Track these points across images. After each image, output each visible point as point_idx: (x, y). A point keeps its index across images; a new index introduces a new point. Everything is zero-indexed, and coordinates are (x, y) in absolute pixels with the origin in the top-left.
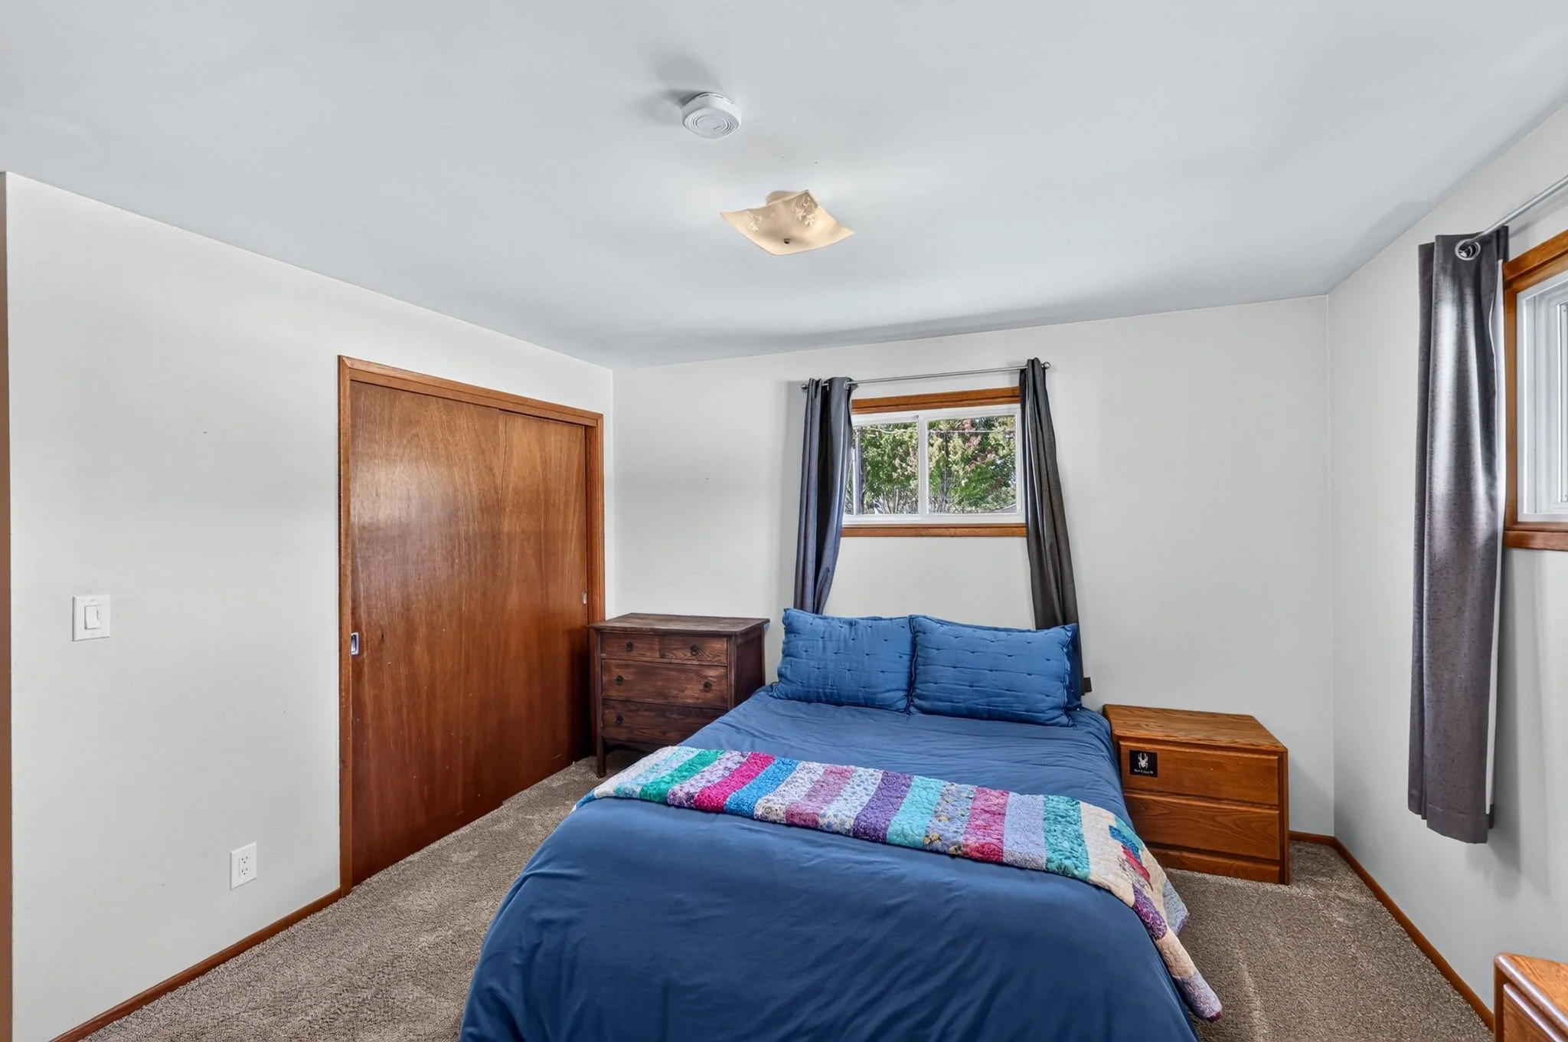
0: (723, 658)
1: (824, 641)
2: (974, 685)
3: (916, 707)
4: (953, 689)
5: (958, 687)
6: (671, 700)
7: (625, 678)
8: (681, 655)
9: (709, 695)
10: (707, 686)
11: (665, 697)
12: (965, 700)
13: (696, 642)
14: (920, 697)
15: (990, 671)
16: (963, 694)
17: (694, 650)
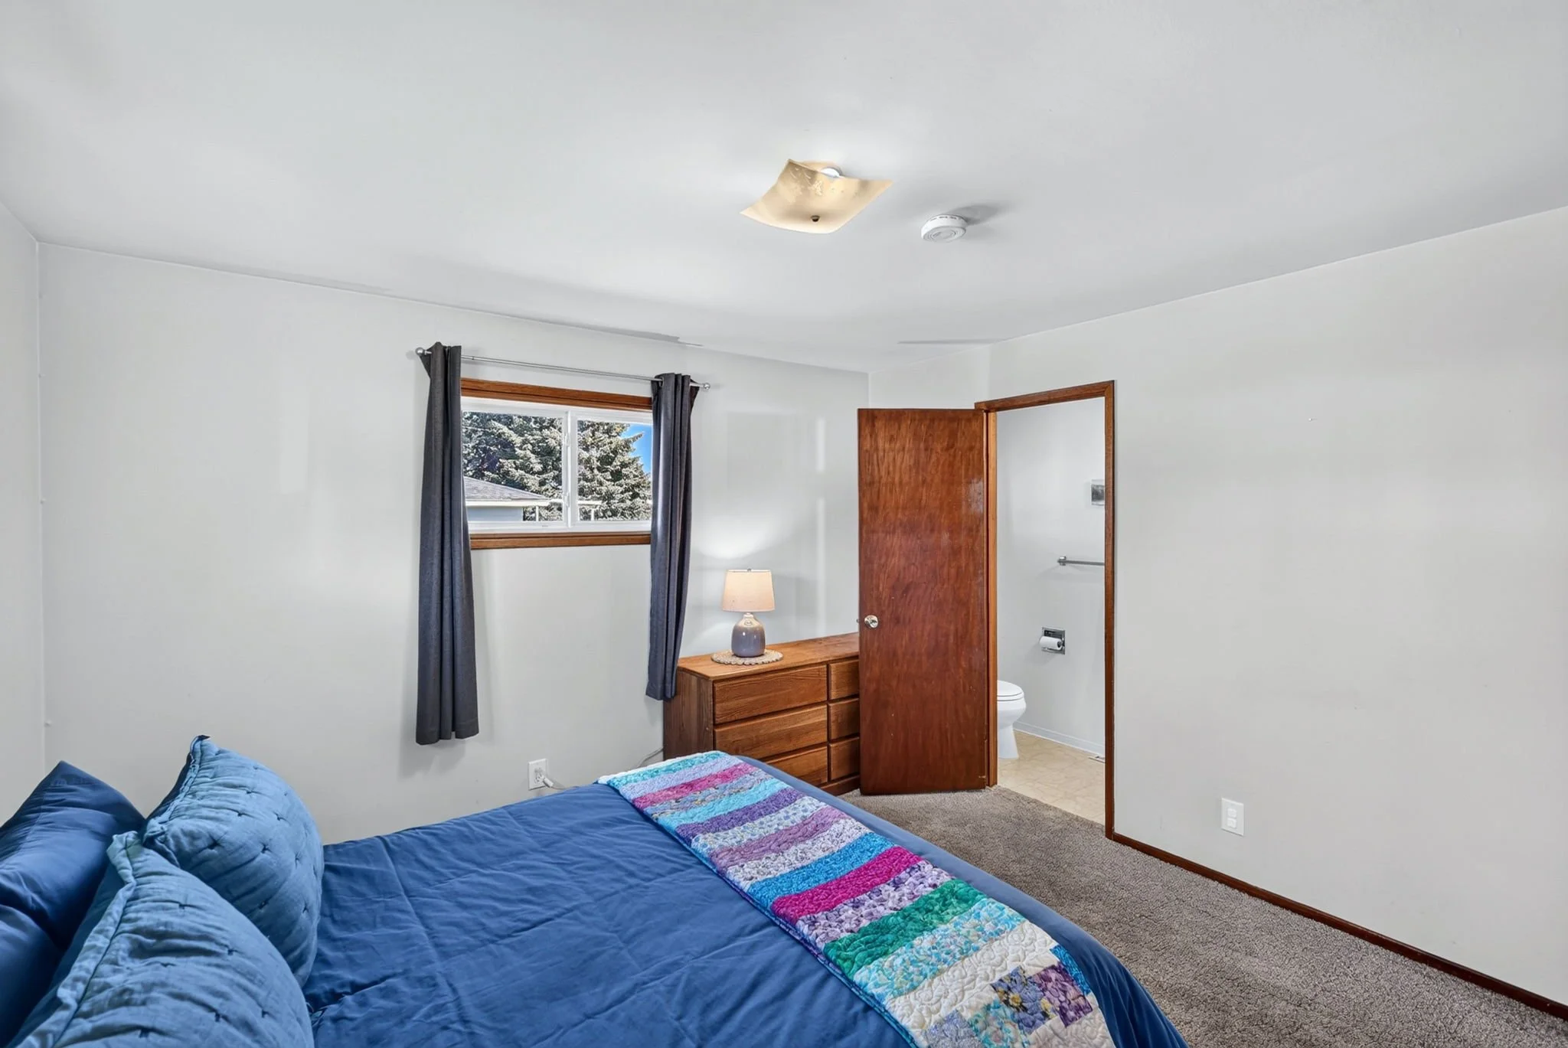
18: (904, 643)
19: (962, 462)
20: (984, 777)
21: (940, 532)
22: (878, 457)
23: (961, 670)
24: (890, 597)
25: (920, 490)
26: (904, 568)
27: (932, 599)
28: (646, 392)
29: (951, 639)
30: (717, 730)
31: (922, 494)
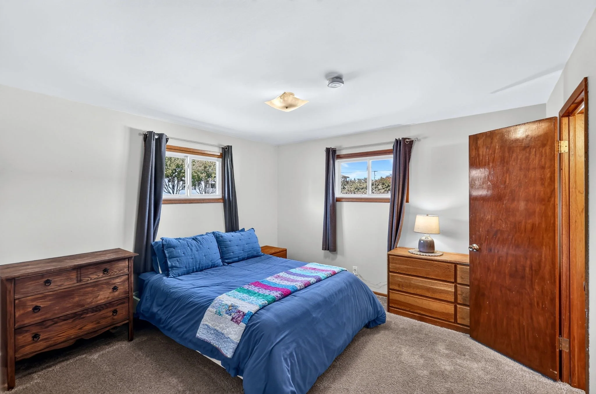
0: (126, 270)
1: (189, 247)
2: (244, 250)
3: (226, 263)
4: (239, 253)
5: (240, 252)
6: (87, 306)
7: (42, 306)
8: (97, 276)
9: (116, 293)
10: (115, 289)
11: (83, 306)
12: (242, 255)
13: (107, 266)
14: (227, 259)
15: (247, 244)
16: (241, 253)
17: (105, 271)
18: (494, 264)
19: (536, 155)
20: (556, 373)
21: (518, 201)
22: (479, 159)
23: (535, 292)
24: (486, 237)
25: (505, 175)
26: (495, 221)
27: (513, 241)
28: (390, 147)
29: (527, 269)
30: (390, 273)
31: (506, 179)
